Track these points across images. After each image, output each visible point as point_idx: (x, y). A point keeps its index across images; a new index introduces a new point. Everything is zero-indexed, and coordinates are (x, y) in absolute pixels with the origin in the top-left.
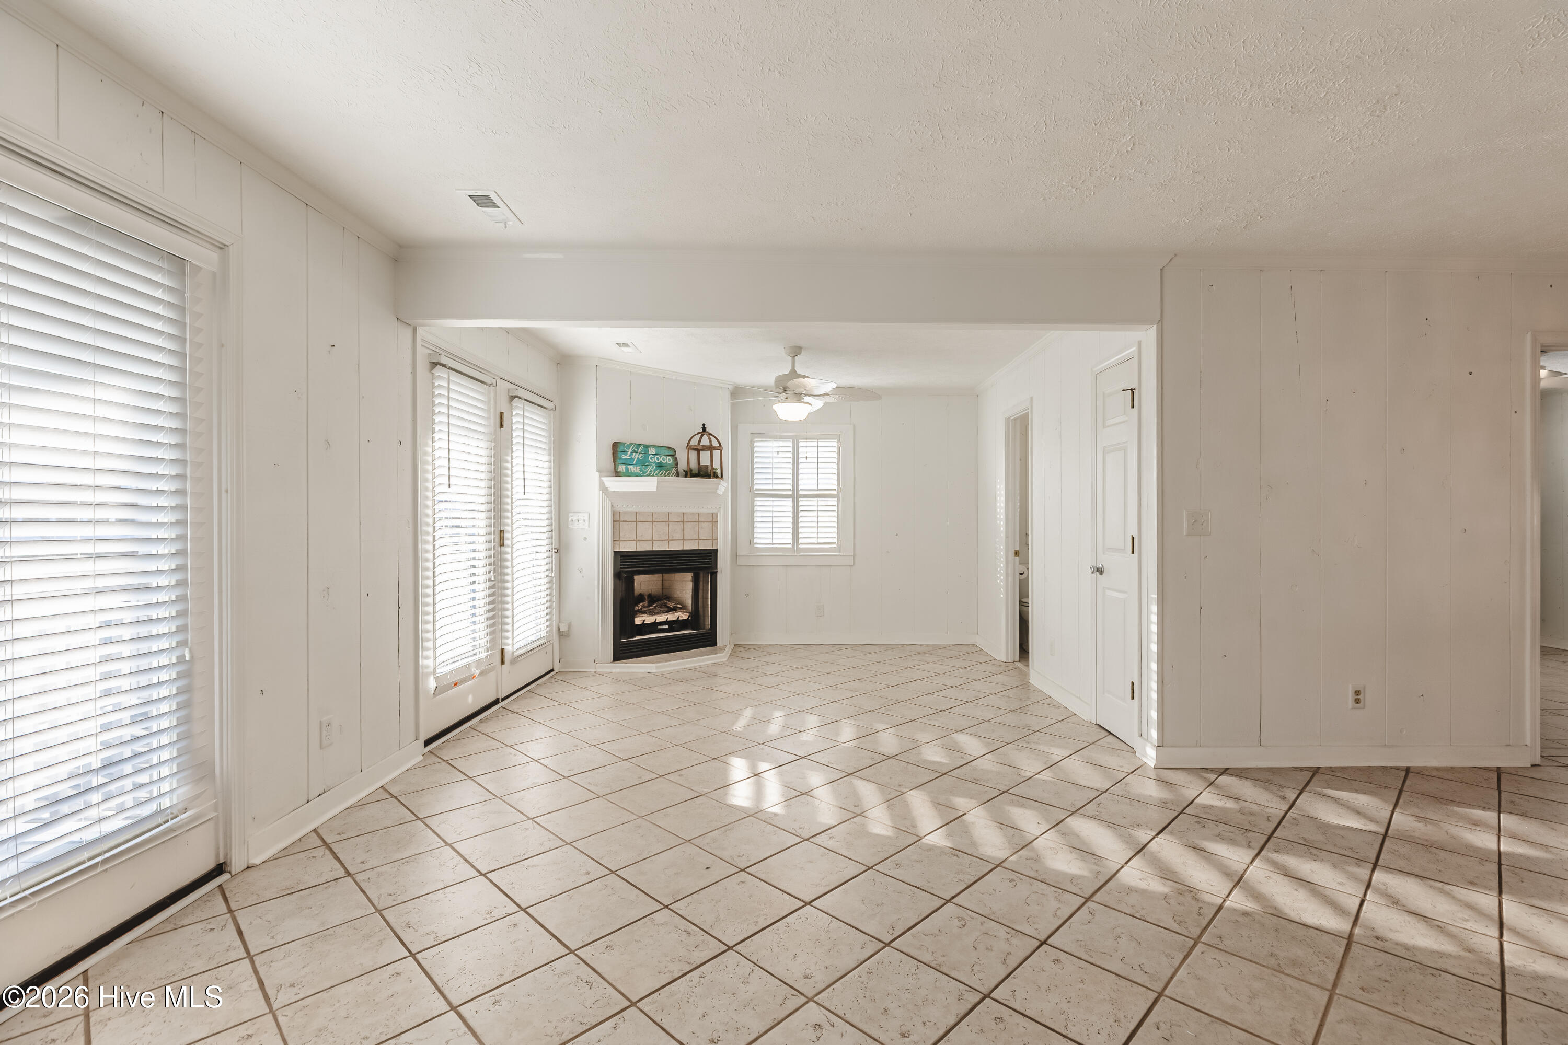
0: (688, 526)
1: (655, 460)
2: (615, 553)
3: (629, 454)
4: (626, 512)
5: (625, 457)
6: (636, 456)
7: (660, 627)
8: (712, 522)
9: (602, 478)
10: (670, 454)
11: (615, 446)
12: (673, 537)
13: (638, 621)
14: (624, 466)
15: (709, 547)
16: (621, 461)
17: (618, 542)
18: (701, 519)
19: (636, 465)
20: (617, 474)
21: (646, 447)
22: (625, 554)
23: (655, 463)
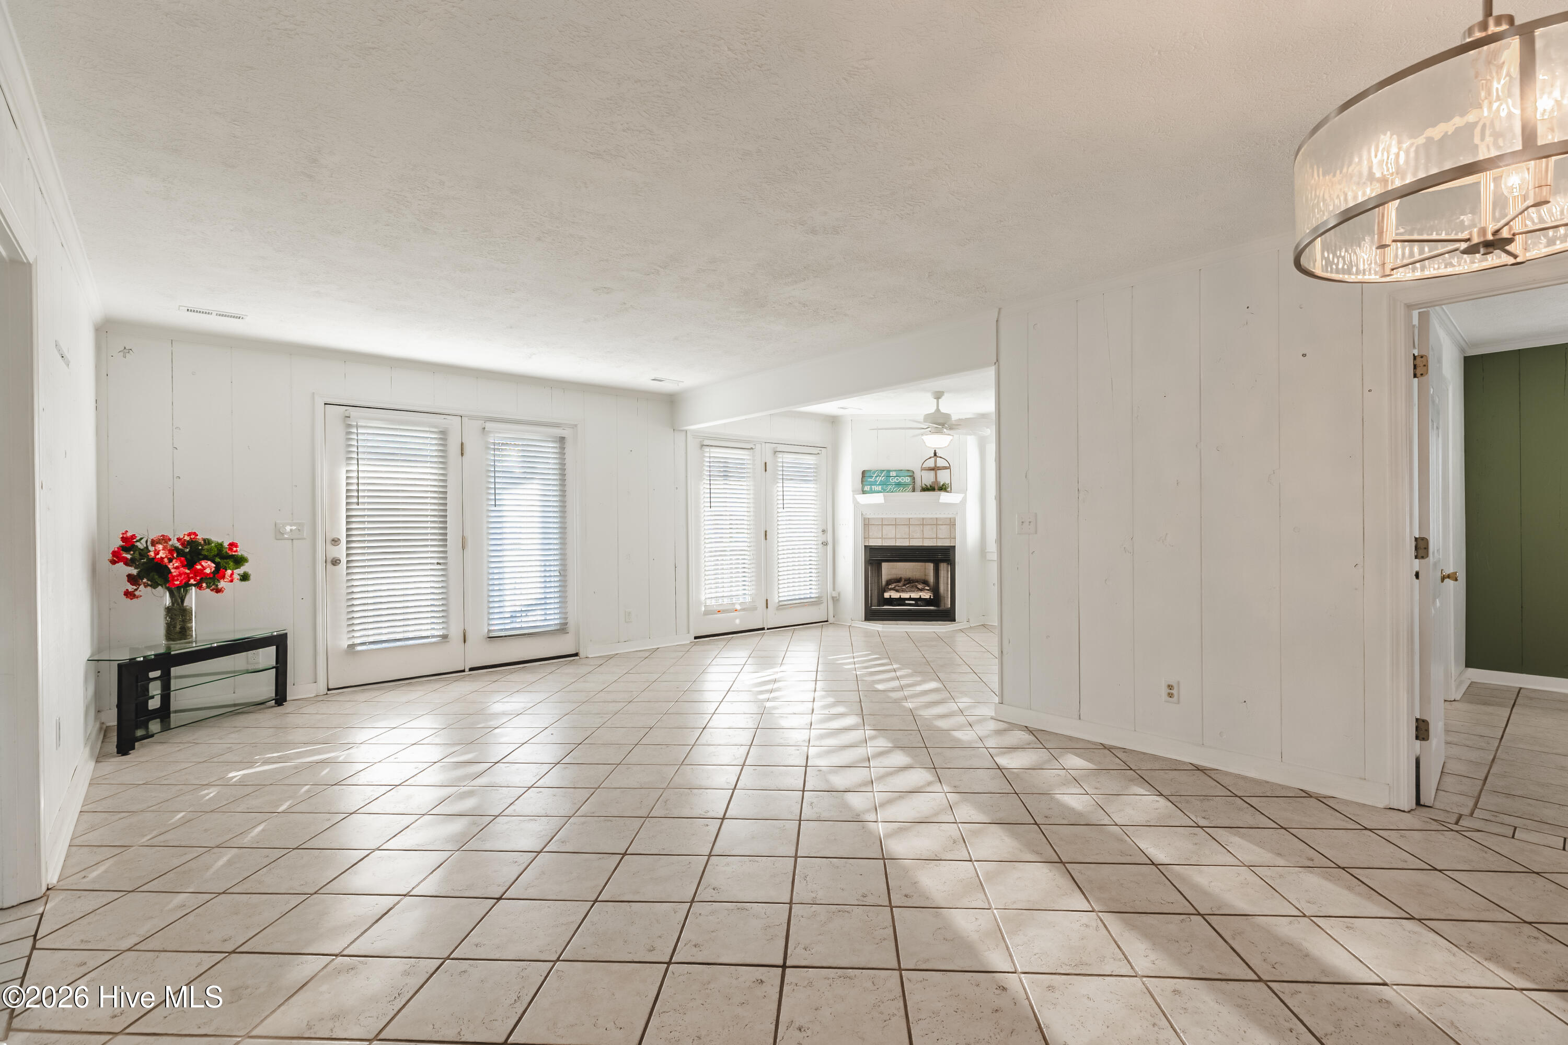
0: (927, 528)
1: (895, 480)
2: (865, 546)
3: (874, 478)
4: (873, 518)
5: (871, 480)
6: (879, 479)
7: (907, 602)
8: (950, 525)
9: (855, 496)
10: (909, 475)
11: (864, 472)
12: (913, 536)
13: (887, 595)
14: (869, 487)
15: (947, 543)
16: (867, 483)
17: (867, 539)
18: (939, 523)
19: (879, 485)
20: (864, 492)
21: (889, 471)
22: (873, 547)
23: (895, 482)
